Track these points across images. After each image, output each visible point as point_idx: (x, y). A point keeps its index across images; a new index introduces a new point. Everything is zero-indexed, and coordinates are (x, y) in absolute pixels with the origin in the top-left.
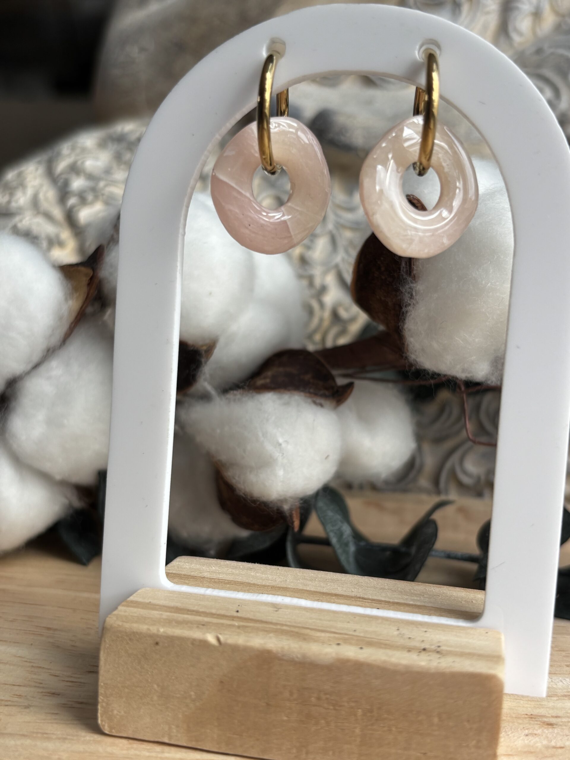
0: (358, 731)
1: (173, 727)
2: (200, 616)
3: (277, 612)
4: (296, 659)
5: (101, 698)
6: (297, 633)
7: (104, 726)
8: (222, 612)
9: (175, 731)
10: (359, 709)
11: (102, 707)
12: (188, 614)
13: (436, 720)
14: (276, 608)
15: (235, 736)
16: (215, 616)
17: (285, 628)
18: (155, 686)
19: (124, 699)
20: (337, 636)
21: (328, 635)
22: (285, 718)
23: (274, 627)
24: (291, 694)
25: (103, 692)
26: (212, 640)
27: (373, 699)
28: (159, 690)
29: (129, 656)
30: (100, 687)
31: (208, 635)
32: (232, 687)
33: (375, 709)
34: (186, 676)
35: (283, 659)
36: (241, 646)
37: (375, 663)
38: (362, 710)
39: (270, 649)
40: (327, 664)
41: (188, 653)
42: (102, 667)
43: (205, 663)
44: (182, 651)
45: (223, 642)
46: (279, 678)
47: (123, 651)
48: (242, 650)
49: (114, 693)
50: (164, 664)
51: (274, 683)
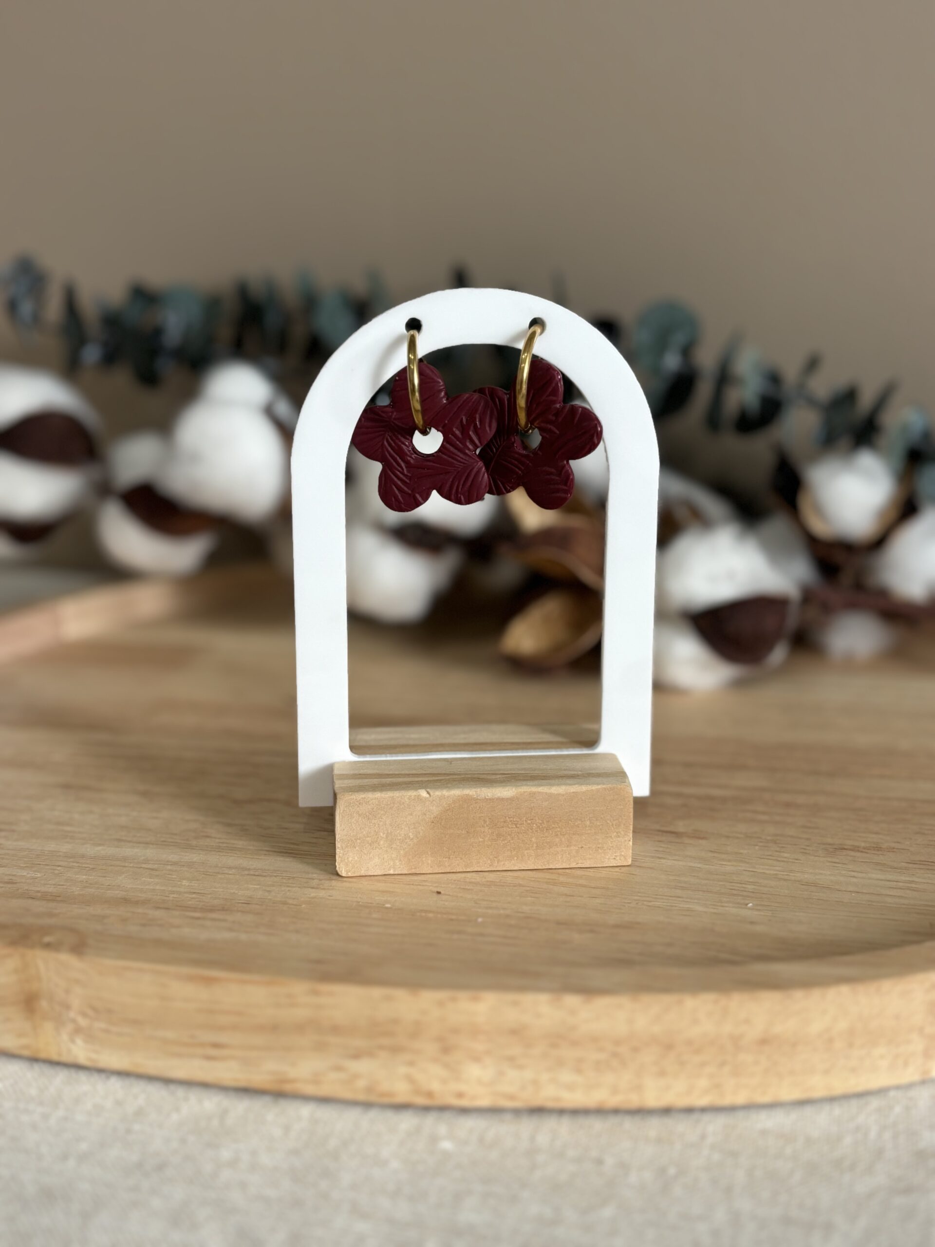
0: (534, 839)
1: (397, 861)
2: (400, 777)
3: (452, 765)
4: (487, 797)
5: (338, 851)
6: (479, 778)
7: (342, 870)
8: (414, 772)
9: (398, 864)
10: (534, 824)
11: (339, 857)
12: (390, 778)
13: (588, 823)
14: (448, 762)
15: (444, 859)
16: (411, 776)
17: (467, 776)
18: (382, 834)
19: (357, 848)
21: (500, 776)
22: (481, 840)
23: (459, 777)
24: (485, 822)
25: (339, 846)
26: (423, 793)
27: (544, 815)
28: (384, 836)
29: (360, 815)
30: (336, 842)
31: (420, 791)
32: (441, 824)
33: (545, 822)
34: (405, 823)
35: (477, 799)
36: (446, 794)
37: (544, 791)
38: (536, 824)
39: (467, 793)
40: (510, 797)
41: (406, 806)
42: (338, 828)
43: (419, 811)
44: (401, 805)
45: (432, 795)
46: (476, 813)
47: (355, 812)
48: (447, 798)
49: (349, 844)
50: (387, 817)
51: (472, 817)
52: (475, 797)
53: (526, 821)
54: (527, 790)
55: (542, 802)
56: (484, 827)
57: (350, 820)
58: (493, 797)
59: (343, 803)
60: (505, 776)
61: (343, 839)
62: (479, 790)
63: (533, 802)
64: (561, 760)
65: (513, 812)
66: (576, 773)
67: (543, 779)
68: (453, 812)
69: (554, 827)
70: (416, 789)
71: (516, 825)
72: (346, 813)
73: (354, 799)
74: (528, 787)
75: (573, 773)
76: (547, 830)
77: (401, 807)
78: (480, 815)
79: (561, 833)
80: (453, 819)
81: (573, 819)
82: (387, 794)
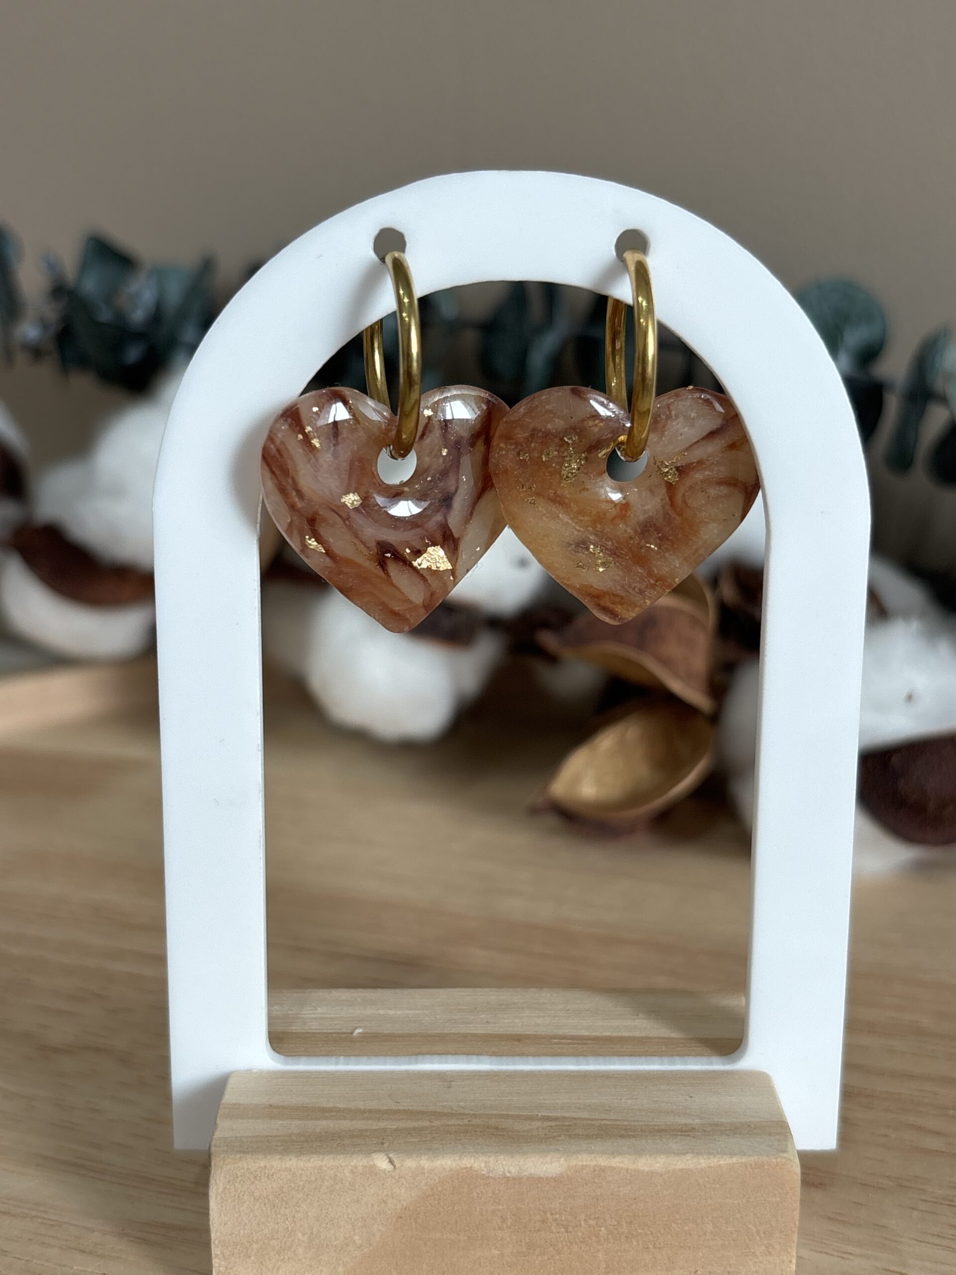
4: (508, 1174)
5: (215, 1262)
10: (600, 1227)
13: (710, 1227)
16: (367, 1115)
18: (300, 1234)
19: (252, 1258)
21: (539, 1124)
23: (459, 1123)
26: (381, 1162)
27: (621, 1212)
28: (306, 1238)
29: (256, 1199)
30: (212, 1246)
31: (373, 1155)
33: (623, 1223)
34: (345, 1215)
35: (489, 1177)
36: (426, 1166)
37: (622, 1165)
38: (605, 1228)
39: (470, 1166)
40: (554, 1175)
41: (347, 1185)
42: (216, 1219)
43: (373, 1195)
44: (337, 1184)
45: (398, 1165)
46: (485, 1203)
47: (246, 1193)
48: (428, 1173)
49: (236, 1251)
50: (310, 1204)
51: (478, 1210)
52: (484, 1173)
53: (585, 1220)
54: (588, 1163)
55: (619, 1187)
56: (504, 1230)
57: (237, 1206)
58: (523, 1175)
59: (222, 1175)
60: (550, 1123)
61: (224, 1241)
62: (492, 1159)
63: (600, 1187)
64: (663, 1087)
65: (560, 1204)
66: (689, 1121)
67: (622, 1136)
68: (440, 1199)
69: (640, 1233)
70: (368, 1152)
71: (566, 1228)
72: (230, 1193)
73: (243, 1168)
74: (593, 1156)
75: (682, 1120)
76: (627, 1237)
77: (337, 1188)
78: (493, 1207)
79: (654, 1244)
80: (440, 1214)
81: (680, 1219)
82: (309, 1161)
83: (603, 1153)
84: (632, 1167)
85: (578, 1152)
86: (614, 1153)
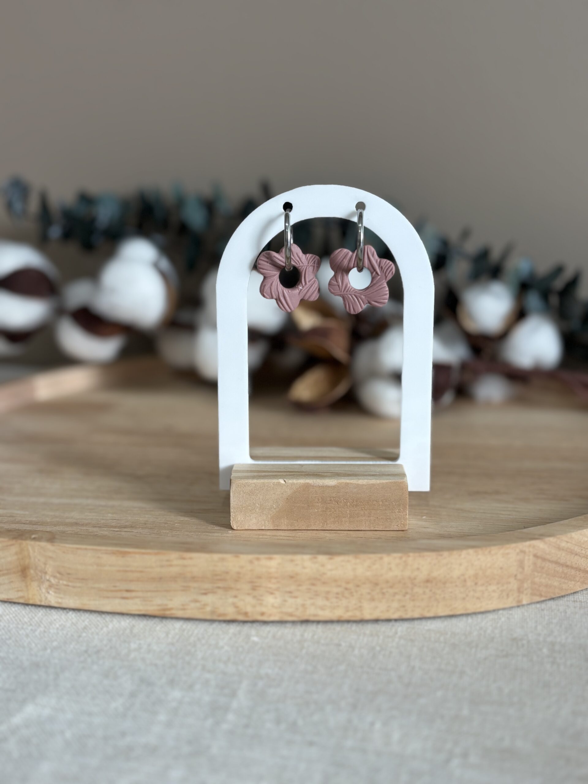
0: (348, 512)
1: (266, 522)
2: (270, 473)
4: (320, 485)
5: (231, 514)
6: (316, 475)
7: (234, 526)
10: (348, 502)
11: (233, 518)
12: (265, 473)
13: (381, 503)
15: (294, 521)
16: (277, 472)
17: (310, 473)
18: (257, 505)
19: (243, 513)
20: (334, 474)
21: (330, 474)
22: (317, 511)
24: (318, 500)
25: (232, 511)
26: (282, 481)
27: (354, 497)
28: (259, 506)
29: (244, 493)
30: (231, 509)
31: (280, 480)
32: (292, 501)
33: (355, 502)
34: (271, 499)
35: (314, 486)
36: (295, 482)
37: (354, 482)
38: (349, 503)
39: (308, 482)
40: (334, 485)
41: (272, 488)
42: (232, 500)
43: (279, 492)
44: (268, 488)
45: (287, 482)
46: (313, 494)
47: (241, 491)
48: (296, 484)
49: (238, 510)
50: (261, 494)
51: (311, 496)
52: (313, 484)
53: (343, 501)
54: (344, 482)
55: (353, 489)
56: (318, 503)
57: (238, 495)
58: (324, 485)
59: (235, 485)
60: (332, 474)
61: (234, 507)
62: (315, 481)
63: (347, 489)
65: (335, 495)
66: (375, 473)
67: (354, 476)
68: (299, 493)
69: (360, 505)
70: (278, 479)
71: (337, 502)
73: (241, 483)
74: (345, 480)
75: (373, 473)
76: (356, 506)
77: (269, 489)
78: (316, 496)
79: (364, 508)
80: (299, 497)
81: (372, 500)
82: (260, 481)
83: (348, 479)
84: (357, 483)
85: (341, 479)
86: (352, 479)
